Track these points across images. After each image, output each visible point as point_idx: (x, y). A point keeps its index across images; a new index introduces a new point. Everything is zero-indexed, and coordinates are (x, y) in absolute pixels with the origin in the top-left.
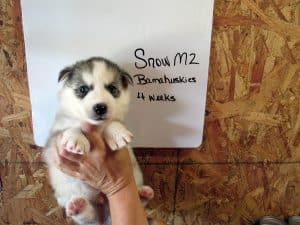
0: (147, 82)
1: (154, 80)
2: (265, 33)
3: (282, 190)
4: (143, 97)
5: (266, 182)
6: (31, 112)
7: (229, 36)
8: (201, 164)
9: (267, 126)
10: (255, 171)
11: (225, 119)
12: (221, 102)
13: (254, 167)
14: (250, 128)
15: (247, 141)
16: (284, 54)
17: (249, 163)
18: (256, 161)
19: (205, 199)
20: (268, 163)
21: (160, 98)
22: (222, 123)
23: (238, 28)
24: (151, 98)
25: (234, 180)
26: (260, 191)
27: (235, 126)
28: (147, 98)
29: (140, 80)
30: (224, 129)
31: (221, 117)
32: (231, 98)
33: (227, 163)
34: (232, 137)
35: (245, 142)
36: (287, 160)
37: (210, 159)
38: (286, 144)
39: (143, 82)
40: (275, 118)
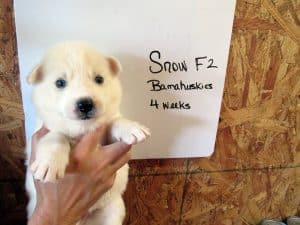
0: (162, 88)
1: (170, 86)
2: (281, 38)
3: (282, 193)
4: (156, 105)
5: (269, 186)
6: (23, 122)
7: (246, 40)
8: (210, 172)
9: (274, 133)
10: (261, 177)
11: (237, 126)
12: (234, 109)
13: (260, 173)
14: (259, 134)
15: (255, 147)
16: (297, 61)
17: (255, 169)
18: (262, 167)
19: (212, 207)
20: (273, 168)
21: (174, 106)
22: (233, 131)
23: (256, 32)
24: (165, 106)
25: (240, 187)
26: (263, 195)
27: (245, 133)
28: (161, 106)
29: (154, 86)
30: (235, 136)
31: (233, 125)
32: (244, 105)
33: (235, 170)
34: (241, 144)
35: (253, 149)
36: (290, 165)
37: (219, 166)
38: (290, 149)
39: (157, 88)
40: (283, 125)
